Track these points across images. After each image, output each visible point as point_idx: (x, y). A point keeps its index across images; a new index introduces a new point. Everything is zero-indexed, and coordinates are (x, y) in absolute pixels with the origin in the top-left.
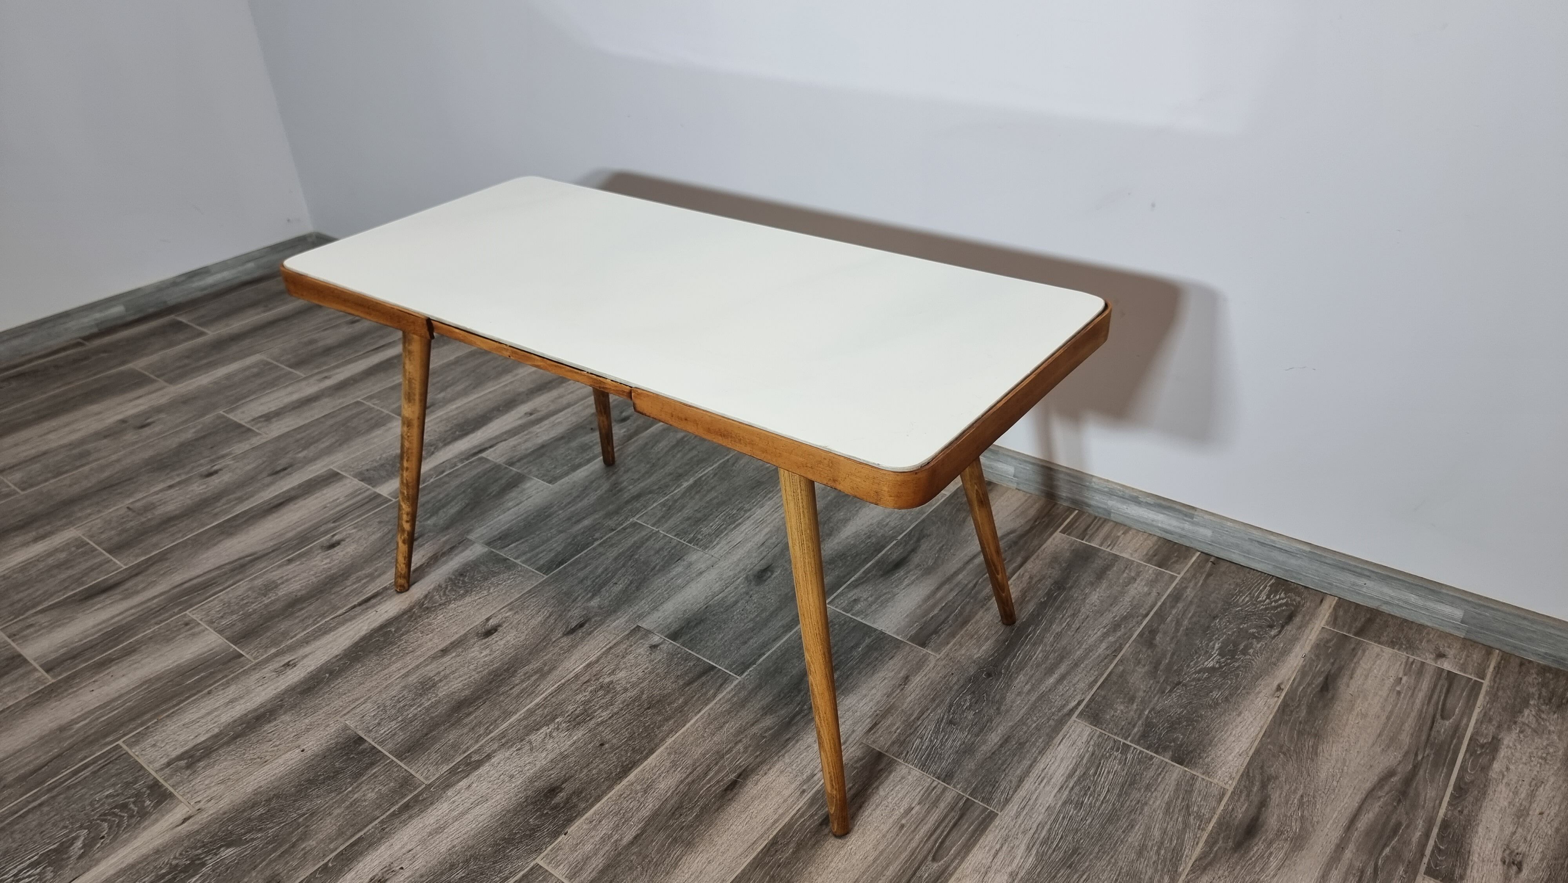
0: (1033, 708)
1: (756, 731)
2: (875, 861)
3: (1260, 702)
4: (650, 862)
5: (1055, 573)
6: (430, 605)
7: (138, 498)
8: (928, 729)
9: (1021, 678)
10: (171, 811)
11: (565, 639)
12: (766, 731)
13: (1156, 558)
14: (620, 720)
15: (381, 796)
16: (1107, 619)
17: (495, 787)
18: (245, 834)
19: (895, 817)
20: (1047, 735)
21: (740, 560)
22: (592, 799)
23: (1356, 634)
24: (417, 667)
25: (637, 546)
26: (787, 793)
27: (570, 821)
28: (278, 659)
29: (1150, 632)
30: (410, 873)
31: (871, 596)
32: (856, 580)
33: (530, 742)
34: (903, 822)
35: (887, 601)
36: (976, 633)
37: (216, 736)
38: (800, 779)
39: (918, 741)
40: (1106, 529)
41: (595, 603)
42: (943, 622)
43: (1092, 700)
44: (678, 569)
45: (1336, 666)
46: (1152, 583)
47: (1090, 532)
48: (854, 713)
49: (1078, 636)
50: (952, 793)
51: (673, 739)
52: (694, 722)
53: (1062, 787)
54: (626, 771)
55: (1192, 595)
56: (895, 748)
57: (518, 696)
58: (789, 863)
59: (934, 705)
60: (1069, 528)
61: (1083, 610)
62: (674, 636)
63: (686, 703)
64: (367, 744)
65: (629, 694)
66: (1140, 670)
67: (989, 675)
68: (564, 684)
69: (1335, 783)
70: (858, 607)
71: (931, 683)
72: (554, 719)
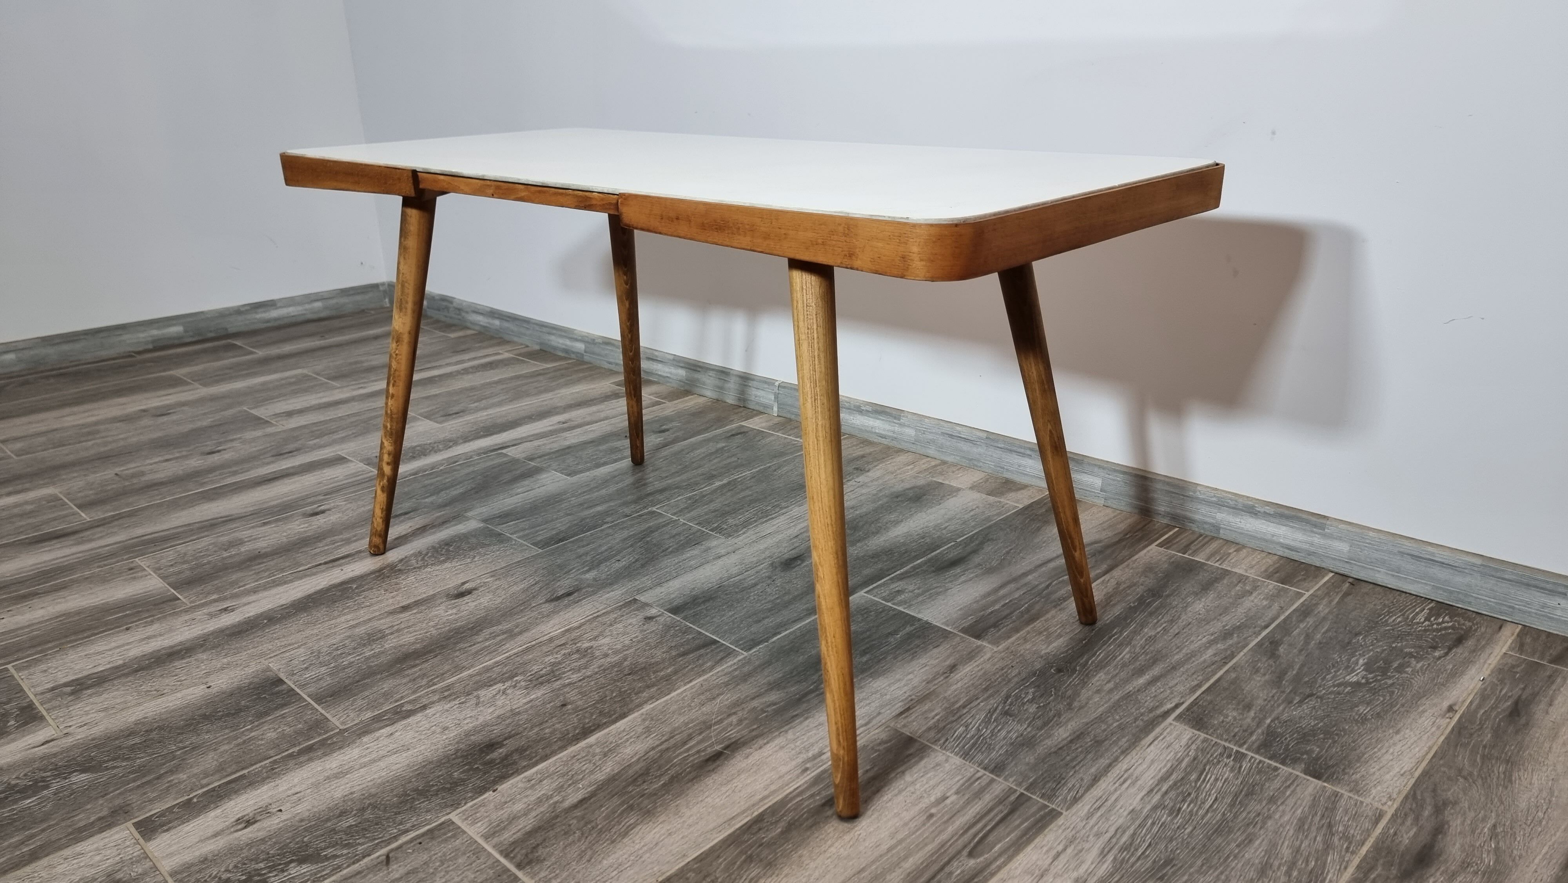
0: (1116, 706)
1: (756, 705)
2: (889, 850)
3: (1425, 721)
4: (593, 828)
5: (1149, 581)
6: (403, 568)
7: (132, 467)
8: (976, 719)
9: (1101, 675)
10: (34, 732)
11: (547, 605)
12: (769, 706)
13: (1278, 575)
14: (593, 683)
15: (283, 736)
16: (1216, 627)
17: (423, 737)
18: (108, 761)
19: (923, 805)
20: (1134, 735)
21: (766, 549)
22: (538, 758)
23: (1551, 662)
24: (370, 620)
25: (651, 531)
26: (784, 769)
27: (504, 778)
28: (217, 604)
29: (1271, 643)
30: (289, 816)
31: (919, 589)
32: (902, 574)
33: (478, 697)
34: (933, 811)
35: (938, 594)
36: (1045, 630)
37: (117, 667)
38: (804, 756)
39: (962, 729)
40: (1214, 545)
41: (590, 576)
42: (1005, 617)
43: (1195, 703)
44: (696, 551)
45: (1529, 691)
46: (1272, 598)
47: (1193, 547)
48: (882, 696)
49: (1177, 641)
50: (1001, 785)
51: (652, 706)
52: (683, 691)
53: (1152, 790)
54: (586, 732)
55: (1327, 611)
56: (932, 734)
57: (476, 653)
58: (775, 843)
59: (986, 696)
60: (1168, 543)
61: (1184, 617)
62: (675, 610)
63: (675, 672)
64: (285, 686)
65: (609, 660)
66: (1258, 679)
67: (1059, 670)
68: (533, 646)
69: (1540, 814)
70: (902, 597)
71: (985, 674)
72: (514, 677)
